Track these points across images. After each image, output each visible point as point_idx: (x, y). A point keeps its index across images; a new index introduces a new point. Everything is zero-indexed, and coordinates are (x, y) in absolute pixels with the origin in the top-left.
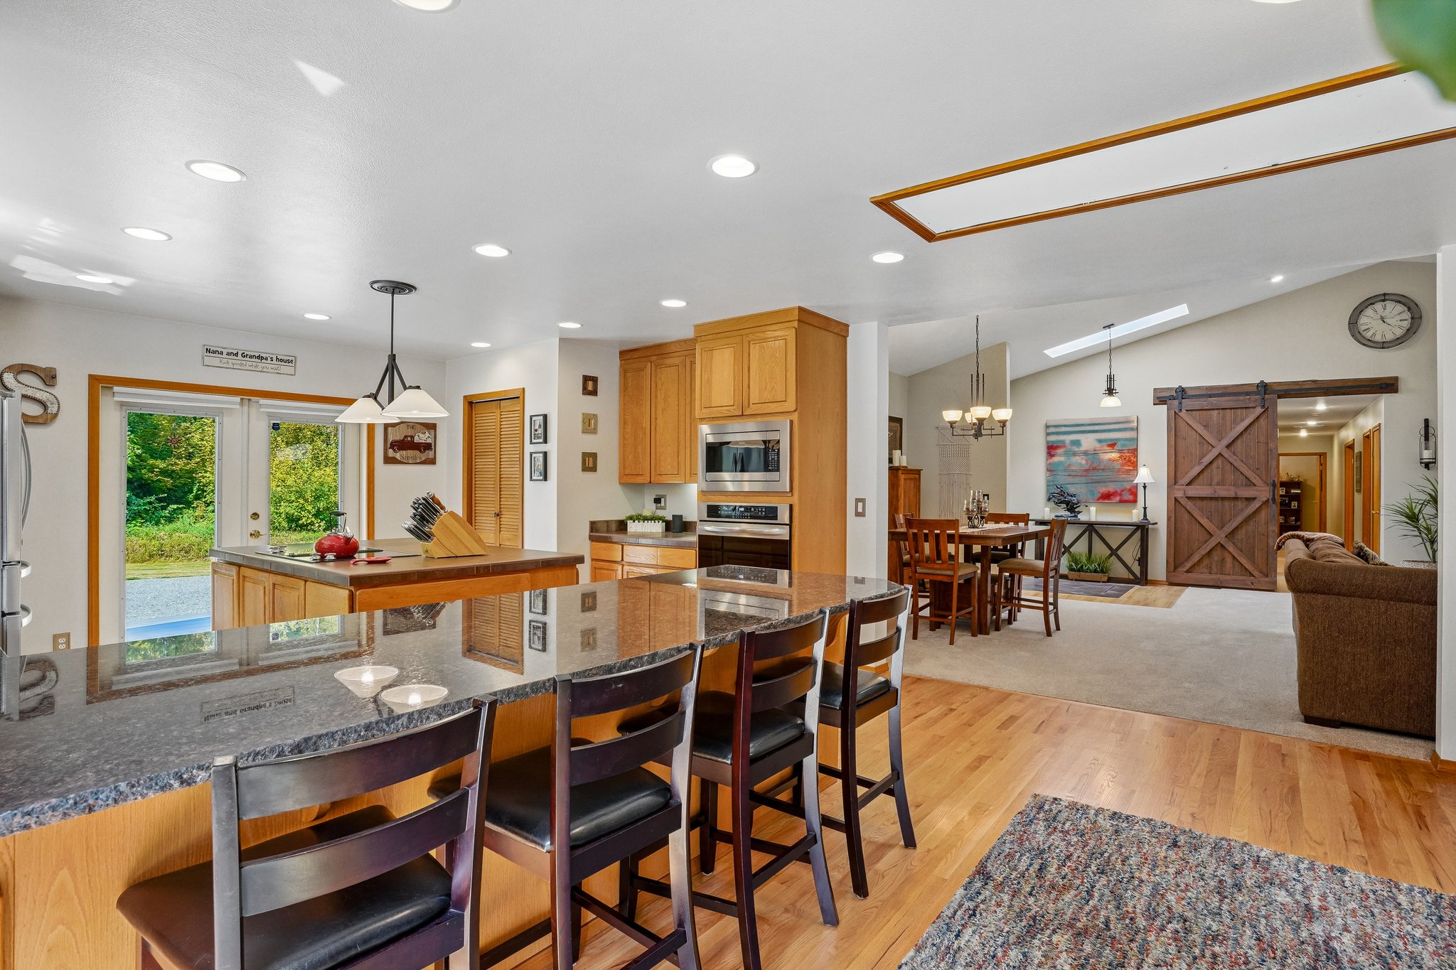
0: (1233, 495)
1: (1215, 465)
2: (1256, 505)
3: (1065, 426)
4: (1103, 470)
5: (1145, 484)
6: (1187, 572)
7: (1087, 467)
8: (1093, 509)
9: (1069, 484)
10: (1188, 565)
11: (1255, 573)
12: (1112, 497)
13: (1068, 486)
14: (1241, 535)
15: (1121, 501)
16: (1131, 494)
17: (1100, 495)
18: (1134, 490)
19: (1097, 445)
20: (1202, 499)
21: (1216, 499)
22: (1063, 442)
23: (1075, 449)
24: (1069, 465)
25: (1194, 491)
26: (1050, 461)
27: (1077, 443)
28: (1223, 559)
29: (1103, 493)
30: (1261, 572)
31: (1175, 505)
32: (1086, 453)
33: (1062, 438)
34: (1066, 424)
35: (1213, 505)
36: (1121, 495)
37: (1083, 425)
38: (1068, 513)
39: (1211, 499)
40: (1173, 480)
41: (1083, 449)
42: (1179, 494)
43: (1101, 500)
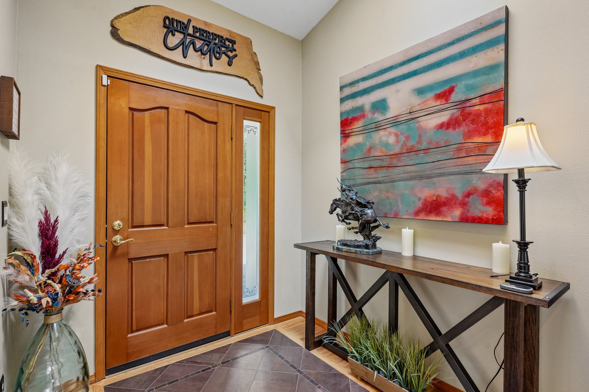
3: (364, 79)
4: (426, 150)
5: (521, 172)
7: (397, 149)
8: (407, 233)
9: (369, 183)
12: (444, 209)
13: (367, 187)
15: (465, 219)
16: (488, 204)
17: (419, 204)
18: (497, 194)
19: (416, 101)
22: (361, 108)
23: (378, 117)
24: (369, 150)
26: (345, 145)
27: (381, 105)
29: (425, 200)
32: (395, 122)
33: (359, 101)
34: (365, 74)
36: (464, 204)
37: (391, 68)
38: (360, 238)
41: (391, 113)
43: (422, 216)
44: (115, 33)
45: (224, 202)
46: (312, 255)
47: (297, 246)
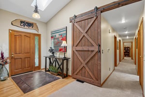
1: (83, 40)
2: (94, 53)
3: (54, 32)
4: (60, 43)
6: (76, 75)
7: (57, 42)
8: (58, 54)
10: (76, 73)
11: (94, 79)
14: (90, 64)
15: (63, 52)
19: (59, 36)
20: (79, 51)
22: (53, 36)
24: (54, 42)
25: (79, 48)
27: (55, 36)
28: (85, 72)
29: (60, 49)
30: (96, 78)
31: (73, 53)
32: (57, 38)
36: (63, 50)
37: (57, 31)
39: (82, 51)
40: (73, 45)
42: (74, 50)
43: (59, 51)
44: (12, 24)
46: (46, 58)
47: (44, 57)
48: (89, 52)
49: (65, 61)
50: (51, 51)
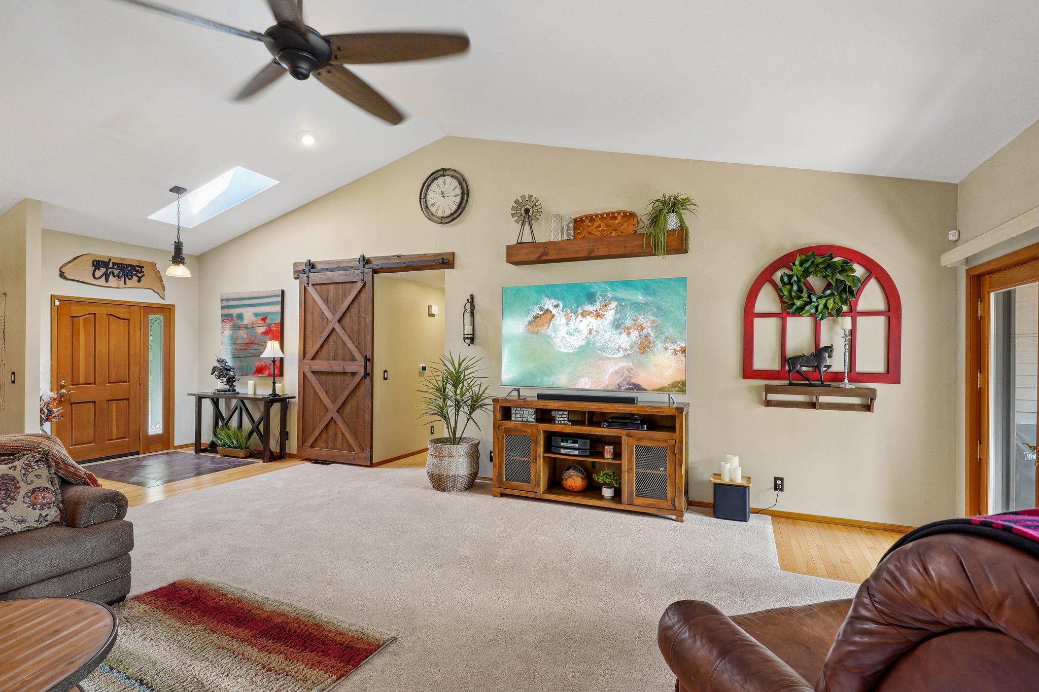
0: (341, 370)
1: (330, 339)
2: (357, 379)
3: (233, 300)
4: (258, 343)
6: (311, 446)
7: (247, 341)
8: (251, 383)
9: (235, 357)
10: (311, 440)
11: (356, 448)
12: (264, 371)
14: (347, 410)
16: (276, 369)
17: (255, 369)
19: (254, 319)
20: (322, 373)
21: (332, 373)
22: (230, 315)
23: (240, 322)
24: (236, 339)
25: (321, 365)
26: (223, 335)
27: (240, 317)
28: (336, 434)
29: (257, 367)
30: (360, 447)
31: (304, 378)
32: (246, 327)
33: (230, 311)
34: (234, 297)
35: (330, 379)
36: (269, 369)
37: (245, 299)
38: (228, 387)
39: (328, 373)
40: (304, 354)
41: (245, 322)
42: (307, 370)
43: (256, 374)
45: (134, 369)
46: (200, 399)
47: (190, 394)
48: (347, 378)
49: (276, 409)
50: (222, 371)
